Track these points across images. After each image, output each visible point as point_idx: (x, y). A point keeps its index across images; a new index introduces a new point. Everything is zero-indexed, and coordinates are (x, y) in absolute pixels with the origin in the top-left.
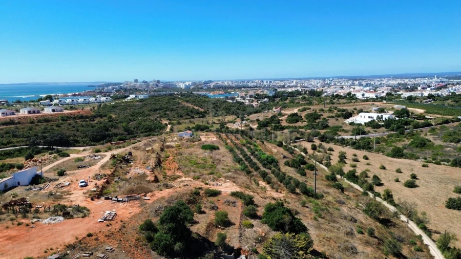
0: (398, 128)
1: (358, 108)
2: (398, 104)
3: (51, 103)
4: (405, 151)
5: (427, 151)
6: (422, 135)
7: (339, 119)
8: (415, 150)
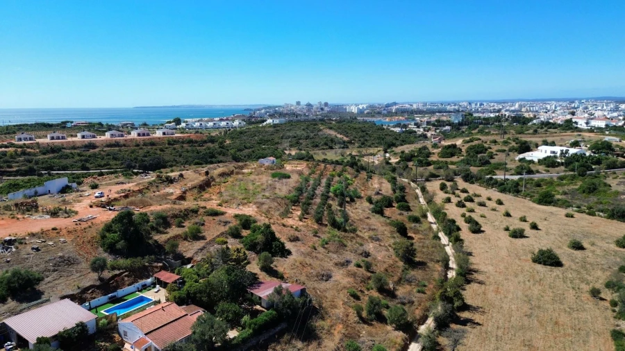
0: (581, 167)
3: (178, 127)
4: (560, 197)
5: (592, 198)
6: (608, 179)
7: (511, 153)
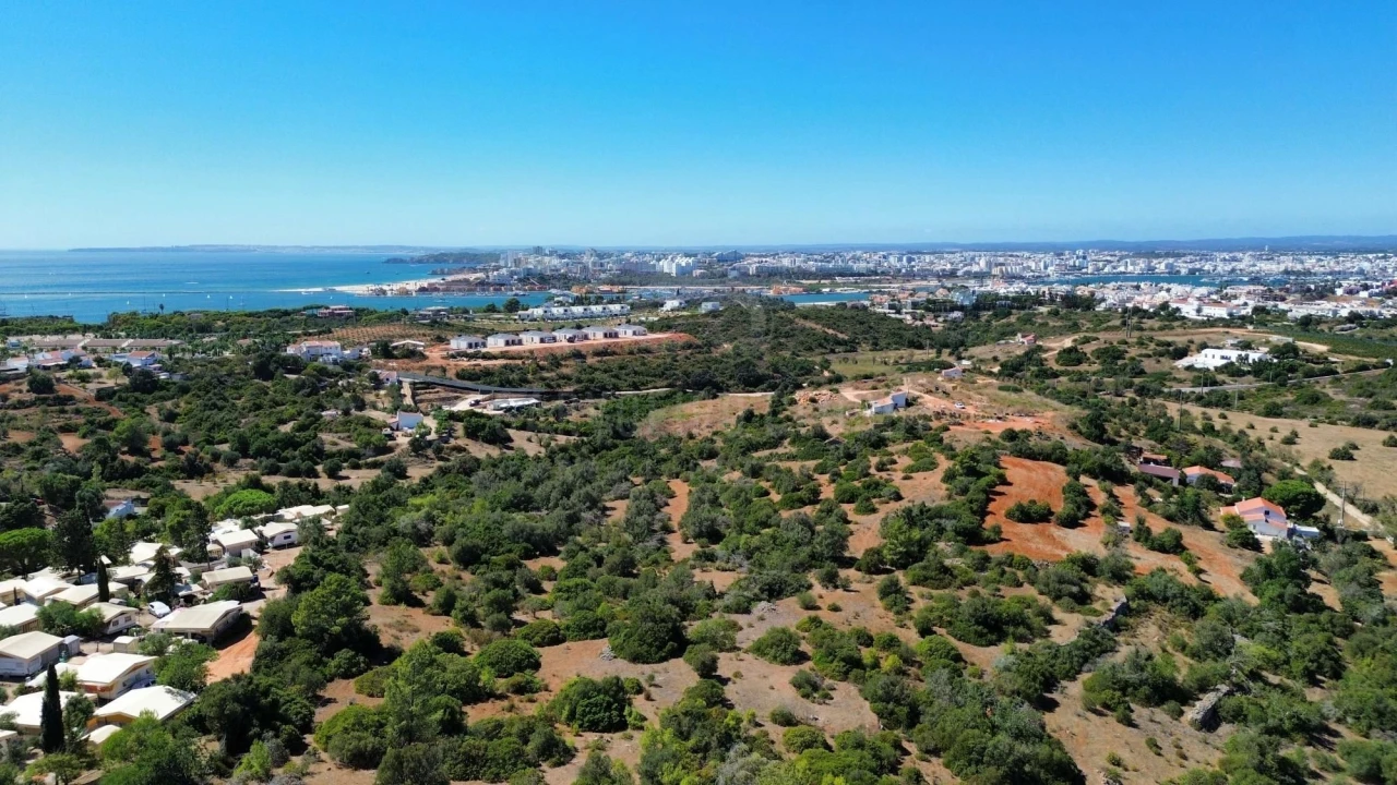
0: (1277, 376)
1: (1198, 339)
2: (1279, 334)
4: (1285, 409)
5: (1320, 409)
6: (1318, 388)
7: (1161, 359)
8: (1301, 408)
